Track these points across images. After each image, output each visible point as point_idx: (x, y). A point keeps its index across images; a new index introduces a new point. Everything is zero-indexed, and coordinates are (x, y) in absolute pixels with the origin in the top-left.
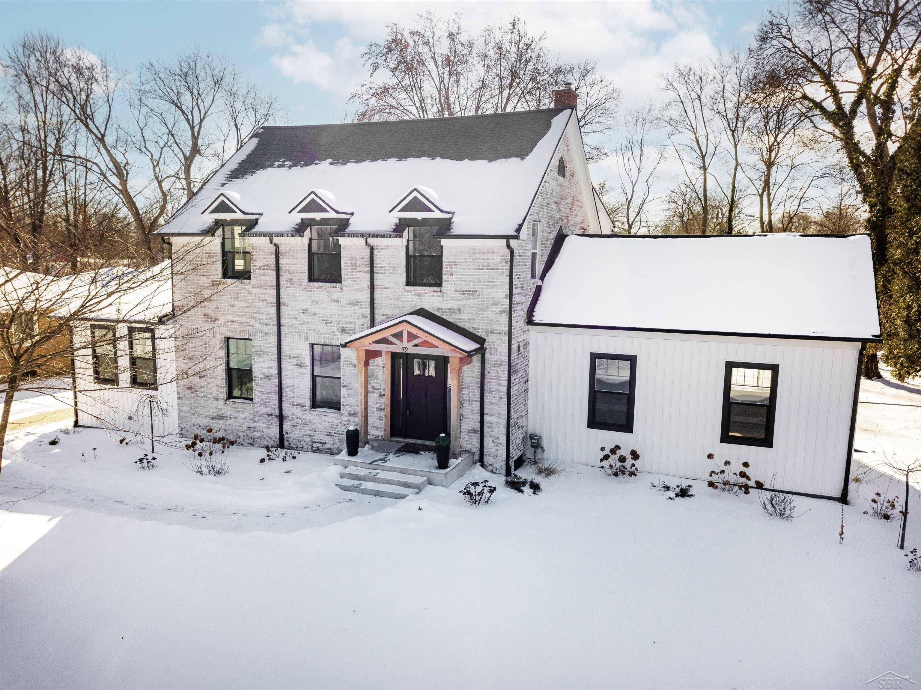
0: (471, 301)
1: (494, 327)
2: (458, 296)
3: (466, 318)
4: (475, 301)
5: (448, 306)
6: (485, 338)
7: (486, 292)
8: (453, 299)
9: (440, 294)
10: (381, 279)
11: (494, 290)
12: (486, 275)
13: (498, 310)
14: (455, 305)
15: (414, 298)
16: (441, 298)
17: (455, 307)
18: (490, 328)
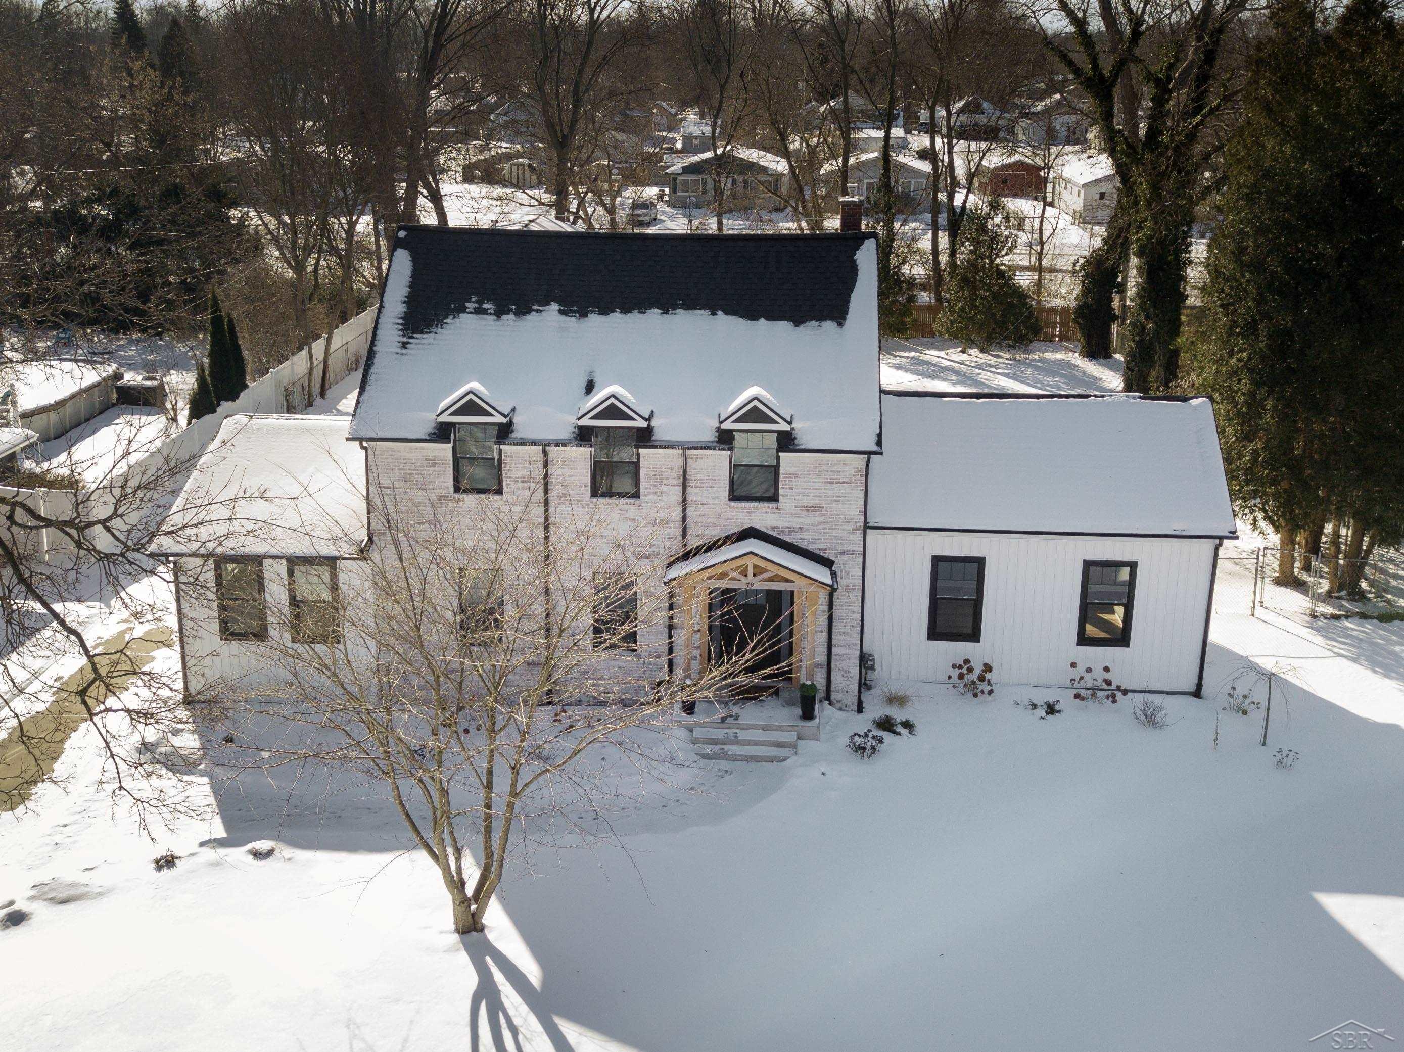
0: (817, 518)
1: (845, 547)
2: (798, 512)
3: (810, 537)
4: (822, 519)
5: (786, 524)
6: (833, 559)
7: (835, 509)
8: (793, 516)
9: (775, 511)
10: (696, 494)
11: (846, 506)
12: (837, 489)
13: (850, 529)
14: (795, 522)
15: (741, 516)
16: (777, 515)
17: (795, 525)
18: (840, 548)
